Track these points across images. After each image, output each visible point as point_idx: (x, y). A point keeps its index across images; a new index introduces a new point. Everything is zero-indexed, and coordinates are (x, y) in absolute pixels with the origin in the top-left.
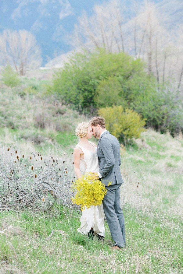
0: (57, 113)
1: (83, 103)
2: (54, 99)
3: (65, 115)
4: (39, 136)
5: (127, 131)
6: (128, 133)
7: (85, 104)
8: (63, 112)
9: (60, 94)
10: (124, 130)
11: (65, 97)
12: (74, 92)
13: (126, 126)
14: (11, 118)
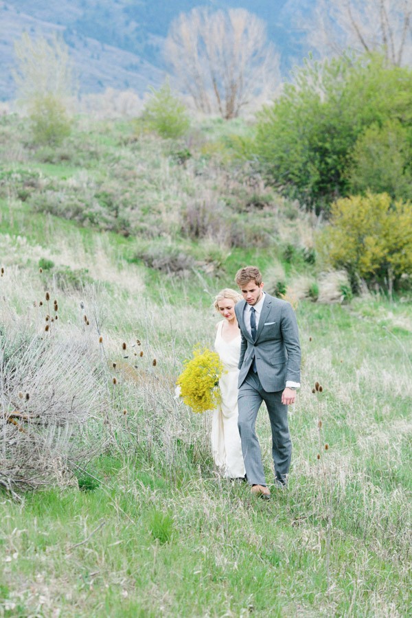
0: (249, 205)
1: (317, 183)
2: (251, 170)
3: (266, 209)
4: (182, 256)
5: (396, 255)
6: (399, 261)
7: (321, 185)
8: (263, 203)
9: (267, 159)
10: (391, 252)
11: (278, 167)
12: (298, 157)
13: (395, 244)
14: (128, 209)
